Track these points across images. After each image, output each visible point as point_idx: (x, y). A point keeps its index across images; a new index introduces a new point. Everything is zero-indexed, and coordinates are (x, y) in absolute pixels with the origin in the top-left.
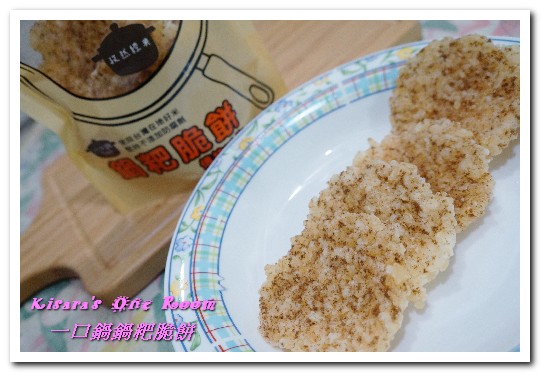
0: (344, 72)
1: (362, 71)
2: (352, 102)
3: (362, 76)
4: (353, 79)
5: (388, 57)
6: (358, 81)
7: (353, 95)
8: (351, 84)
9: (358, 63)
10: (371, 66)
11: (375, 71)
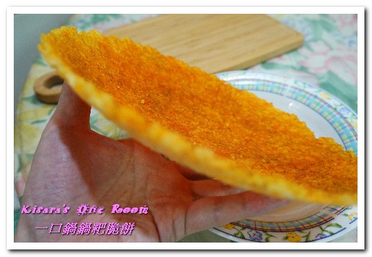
0: (295, 82)
1: (302, 88)
2: (288, 97)
3: (300, 90)
4: (296, 88)
5: (317, 92)
6: (297, 91)
7: (290, 95)
8: (293, 90)
9: (305, 84)
10: (308, 90)
11: (307, 93)
